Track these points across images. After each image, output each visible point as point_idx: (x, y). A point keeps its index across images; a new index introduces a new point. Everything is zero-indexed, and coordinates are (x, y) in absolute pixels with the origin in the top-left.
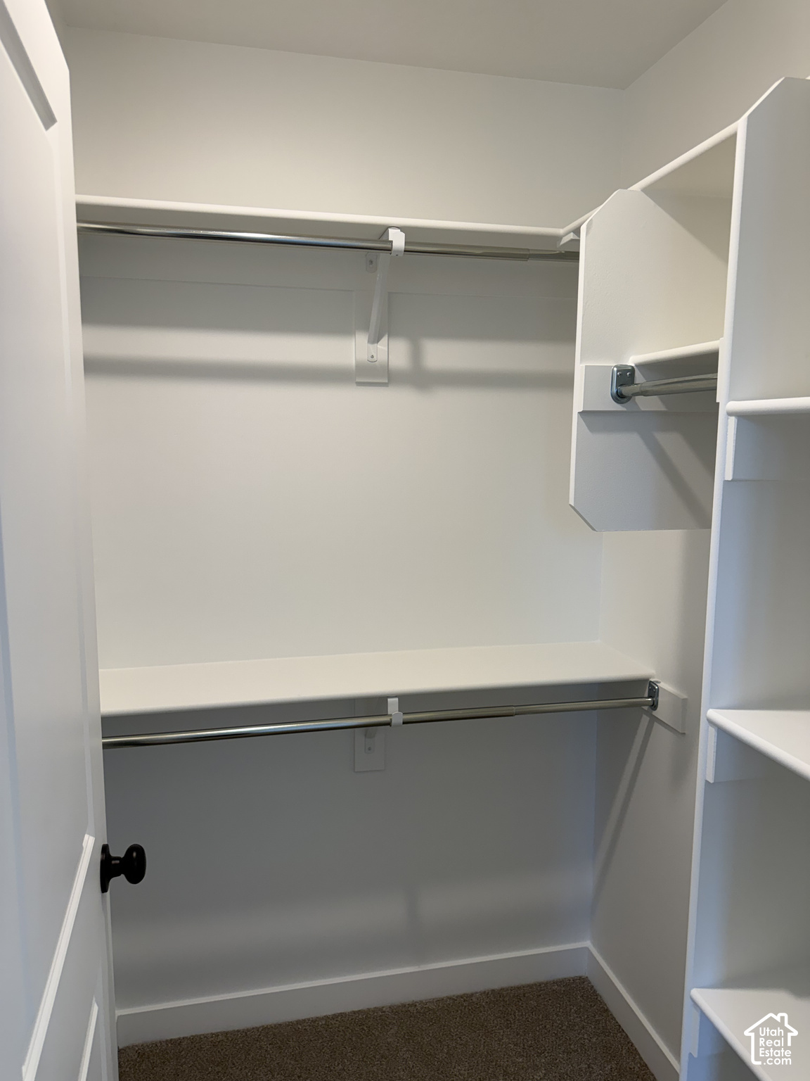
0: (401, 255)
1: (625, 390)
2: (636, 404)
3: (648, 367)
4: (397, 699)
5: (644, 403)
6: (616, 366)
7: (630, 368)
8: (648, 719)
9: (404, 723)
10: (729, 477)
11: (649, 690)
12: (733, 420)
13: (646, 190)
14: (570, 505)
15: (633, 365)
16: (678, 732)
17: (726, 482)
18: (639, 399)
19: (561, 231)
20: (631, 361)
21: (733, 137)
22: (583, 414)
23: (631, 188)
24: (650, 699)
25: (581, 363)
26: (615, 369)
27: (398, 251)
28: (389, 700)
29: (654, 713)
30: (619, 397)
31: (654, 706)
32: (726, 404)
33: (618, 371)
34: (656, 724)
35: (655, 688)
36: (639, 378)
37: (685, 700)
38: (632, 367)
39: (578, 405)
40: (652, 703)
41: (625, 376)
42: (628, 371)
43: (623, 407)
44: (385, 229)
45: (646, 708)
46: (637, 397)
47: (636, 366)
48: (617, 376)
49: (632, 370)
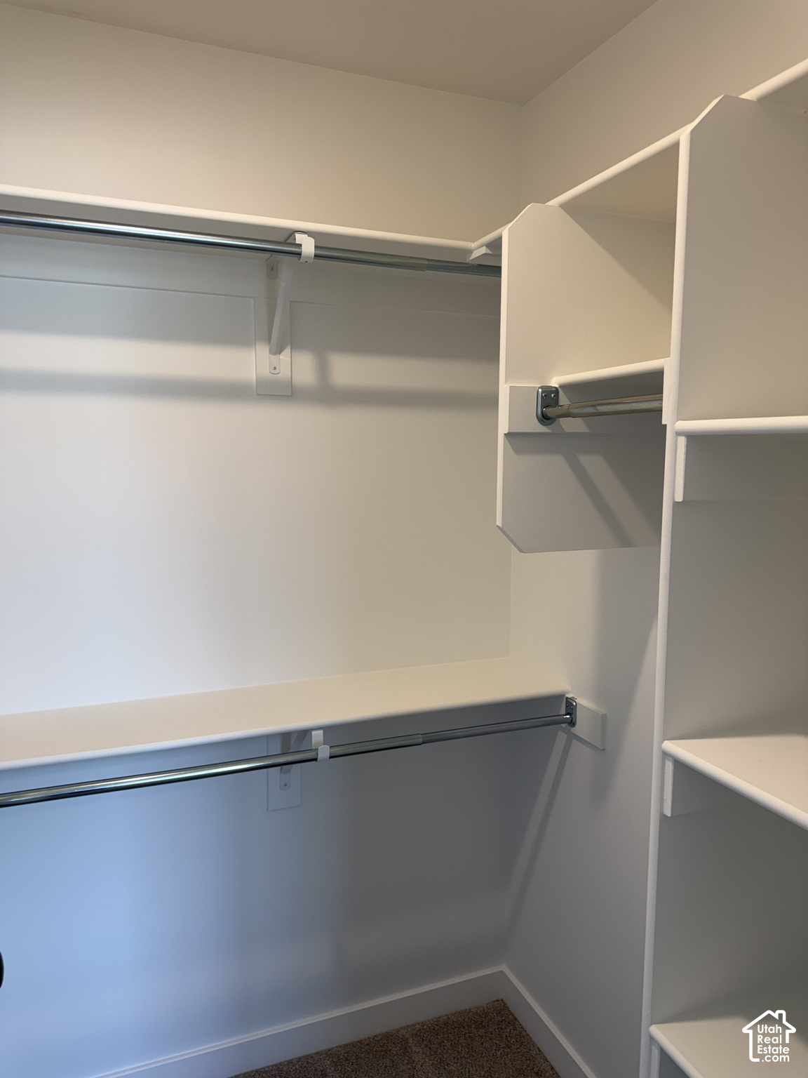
0: (311, 261)
1: (550, 412)
2: (560, 425)
3: (570, 388)
4: (321, 732)
5: (568, 425)
6: (541, 387)
7: (554, 389)
8: (566, 735)
9: (331, 757)
10: (679, 498)
11: (567, 707)
12: (682, 441)
13: (565, 206)
14: (497, 526)
15: (557, 386)
16: (598, 748)
17: (676, 504)
18: (562, 420)
19: (473, 245)
20: (555, 382)
21: (675, 147)
22: (508, 435)
23: (548, 204)
24: (568, 716)
25: (506, 383)
26: (540, 390)
27: (309, 257)
28: (313, 733)
29: (573, 730)
30: (545, 419)
31: (572, 723)
32: (674, 423)
33: (542, 392)
34: (574, 741)
35: (572, 704)
36: (563, 400)
37: (604, 717)
38: (556, 388)
39: (503, 427)
40: (570, 721)
41: (549, 397)
42: (552, 392)
43: (549, 429)
44: (293, 232)
45: (564, 725)
46: (561, 419)
47: (560, 387)
48: (542, 397)
49: (556, 391)
